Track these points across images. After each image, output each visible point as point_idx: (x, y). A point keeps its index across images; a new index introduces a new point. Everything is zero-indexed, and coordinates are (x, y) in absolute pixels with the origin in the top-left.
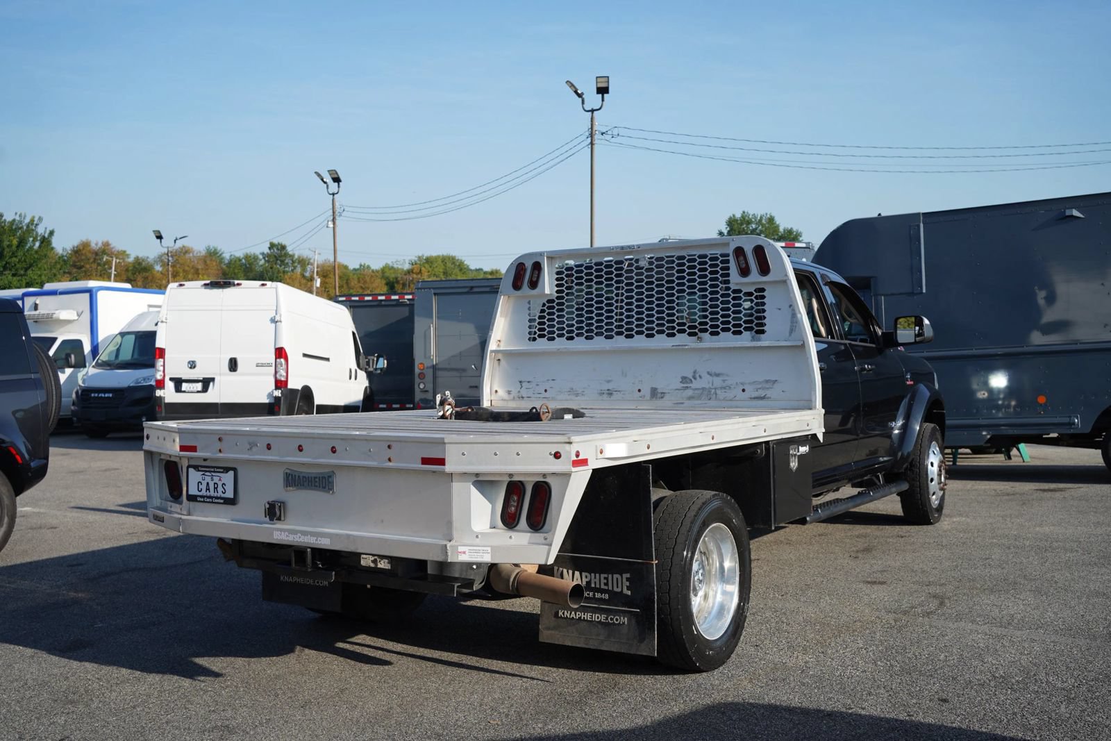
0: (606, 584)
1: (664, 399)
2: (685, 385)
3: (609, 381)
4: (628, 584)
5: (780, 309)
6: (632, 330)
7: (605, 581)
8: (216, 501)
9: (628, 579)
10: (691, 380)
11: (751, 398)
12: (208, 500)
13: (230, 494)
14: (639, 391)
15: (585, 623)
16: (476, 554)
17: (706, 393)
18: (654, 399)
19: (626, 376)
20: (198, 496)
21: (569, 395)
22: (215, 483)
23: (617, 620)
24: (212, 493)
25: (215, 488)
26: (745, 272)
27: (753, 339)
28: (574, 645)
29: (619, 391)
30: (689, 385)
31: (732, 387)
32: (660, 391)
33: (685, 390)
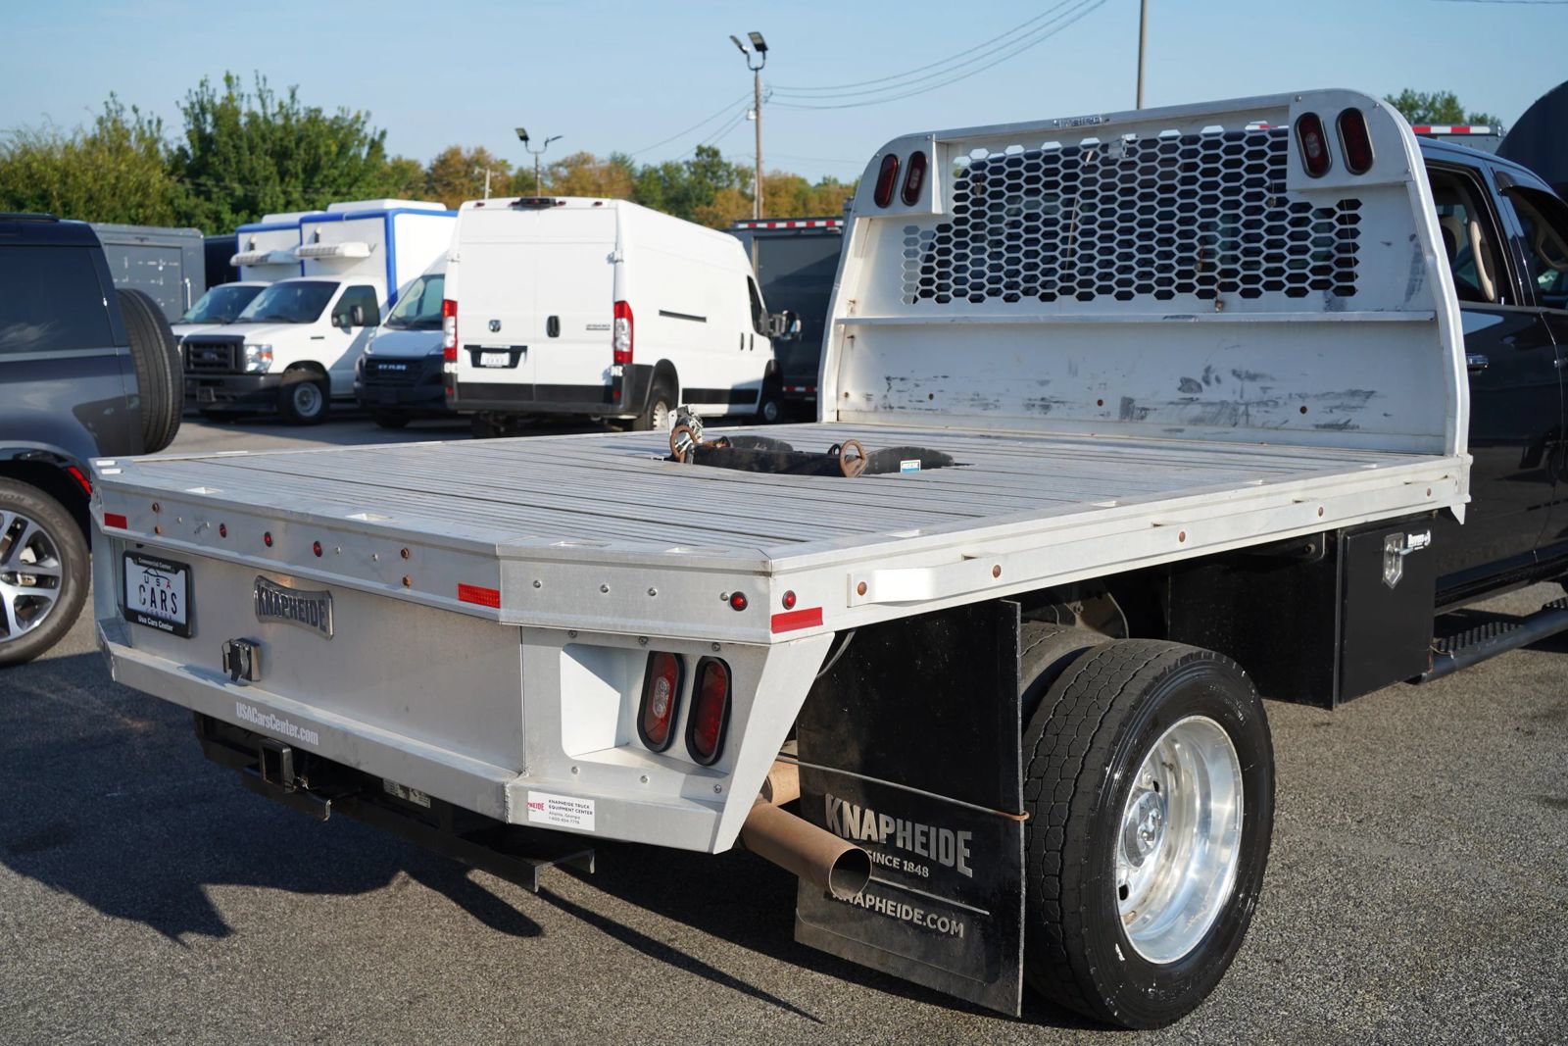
0: (925, 846)
1: (1147, 419)
2: (1188, 395)
3: (1043, 383)
4: (967, 853)
5: (1389, 244)
6: (1091, 283)
7: (924, 840)
8: (163, 626)
9: (967, 844)
10: (1199, 386)
11: (1317, 426)
12: (153, 623)
13: (181, 617)
14: (1100, 403)
15: (882, 920)
16: (563, 812)
17: (1227, 411)
18: (1128, 419)
19: (1076, 374)
20: (141, 613)
21: (971, 406)
22: (162, 592)
23: (943, 925)
24: (158, 610)
25: (162, 600)
26: (1317, 166)
27: (1330, 306)
28: (858, 962)
29: (1063, 402)
30: (1195, 396)
31: (1281, 402)
32: (1138, 404)
33: (1188, 404)
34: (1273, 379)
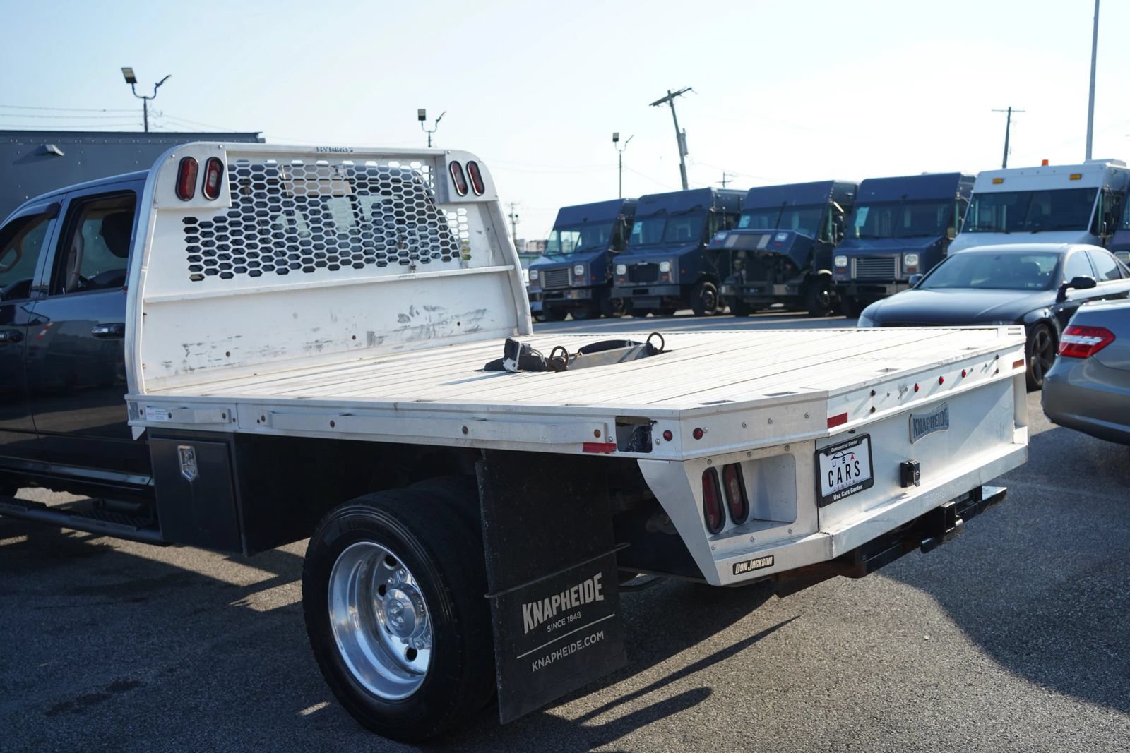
1: (383, 344)
2: (404, 324)
3: (315, 330)
5: (480, 233)
10: (408, 318)
11: (466, 332)
13: (865, 475)
14: (354, 338)
17: (425, 330)
18: (372, 346)
19: (336, 320)
20: (834, 493)
21: (264, 355)
22: (847, 466)
24: (845, 482)
25: (847, 473)
26: (463, 190)
27: (462, 265)
29: (330, 341)
30: (407, 324)
31: (448, 321)
32: (377, 335)
33: (403, 330)
34: (443, 309)
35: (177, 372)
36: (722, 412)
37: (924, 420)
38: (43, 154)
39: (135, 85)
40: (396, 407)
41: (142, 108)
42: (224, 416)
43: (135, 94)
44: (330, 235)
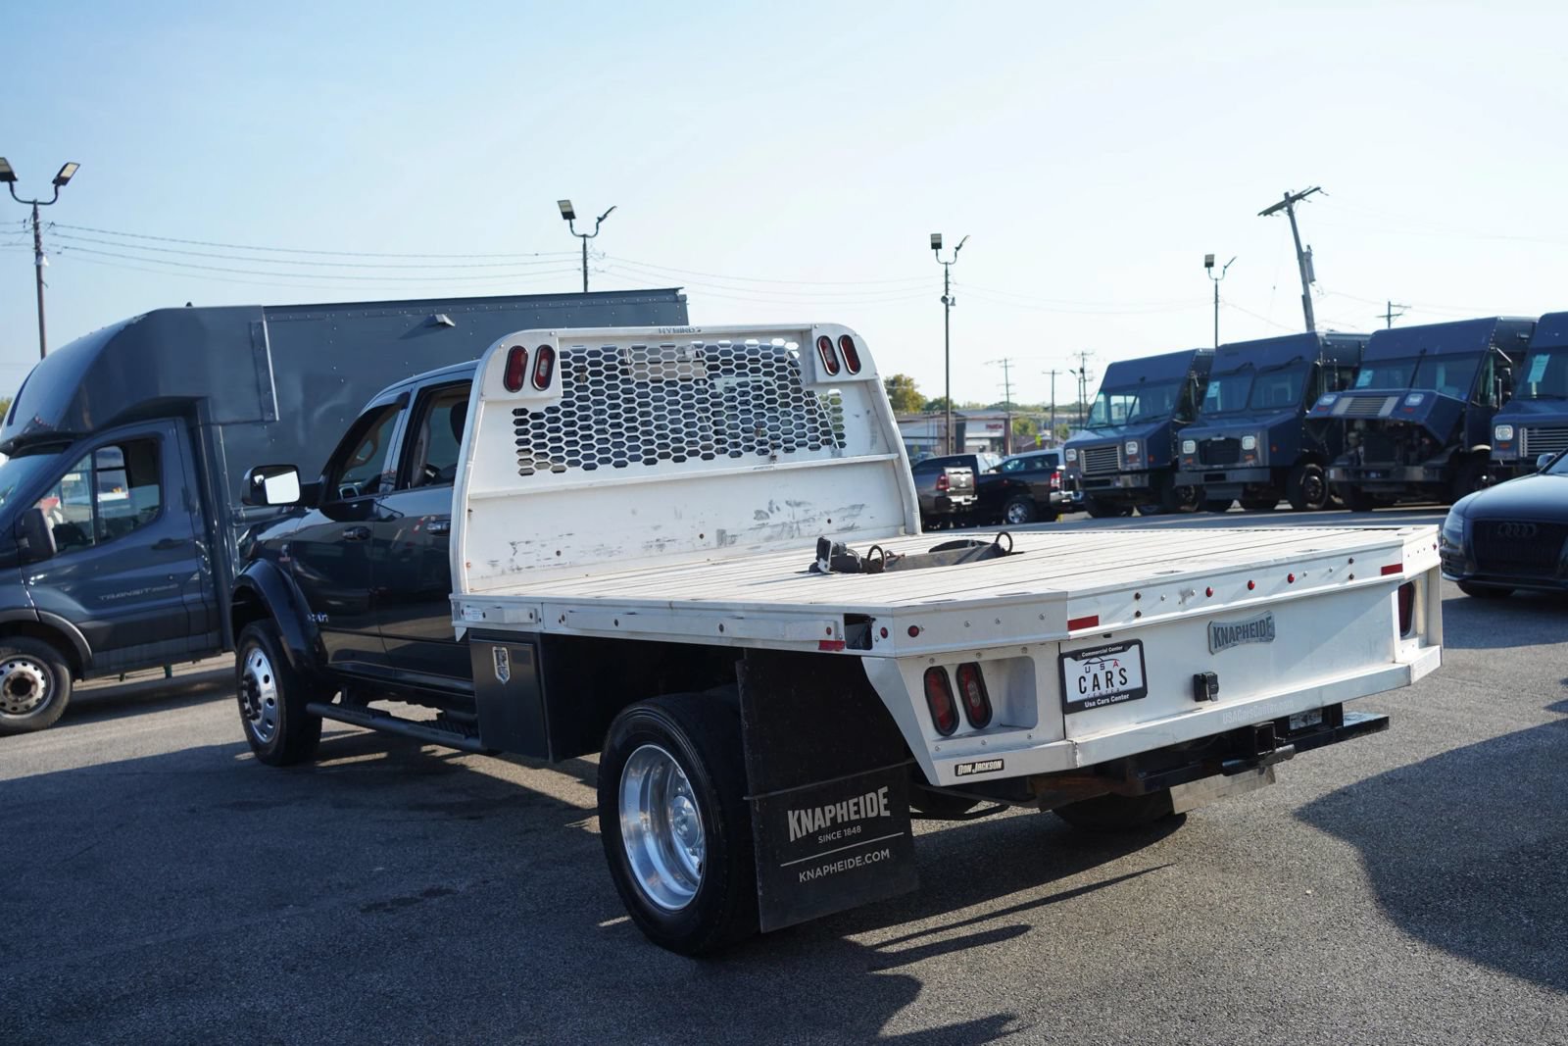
1: (736, 544)
2: (761, 522)
3: (656, 528)
5: (857, 416)
8: (1117, 699)
10: (767, 514)
11: (838, 530)
12: (1103, 702)
13: (1135, 682)
14: (701, 536)
17: (787, 529)
18: (723, 545)
19: (681, 517)
20: (1085, 700)
21: (598, 555)
22: (1107, 673)
24: (1104, 690)
25: (1107, 680)
26: (834, 369)
27: (834, 455)
29: (674, 540)
30: (765, 522)
31: (816, 518)
32: (729, 533)
33: (761, 528)
34: (810, 504)
35: (503, 573)
36: (940, 610)
37: (1231, 628)
38: (433, 326)
39: (573, 220)
40: (671, 606)
41: (582, 249)
42: (531, 617)
43: (573, 232)
44: (703, 422)
